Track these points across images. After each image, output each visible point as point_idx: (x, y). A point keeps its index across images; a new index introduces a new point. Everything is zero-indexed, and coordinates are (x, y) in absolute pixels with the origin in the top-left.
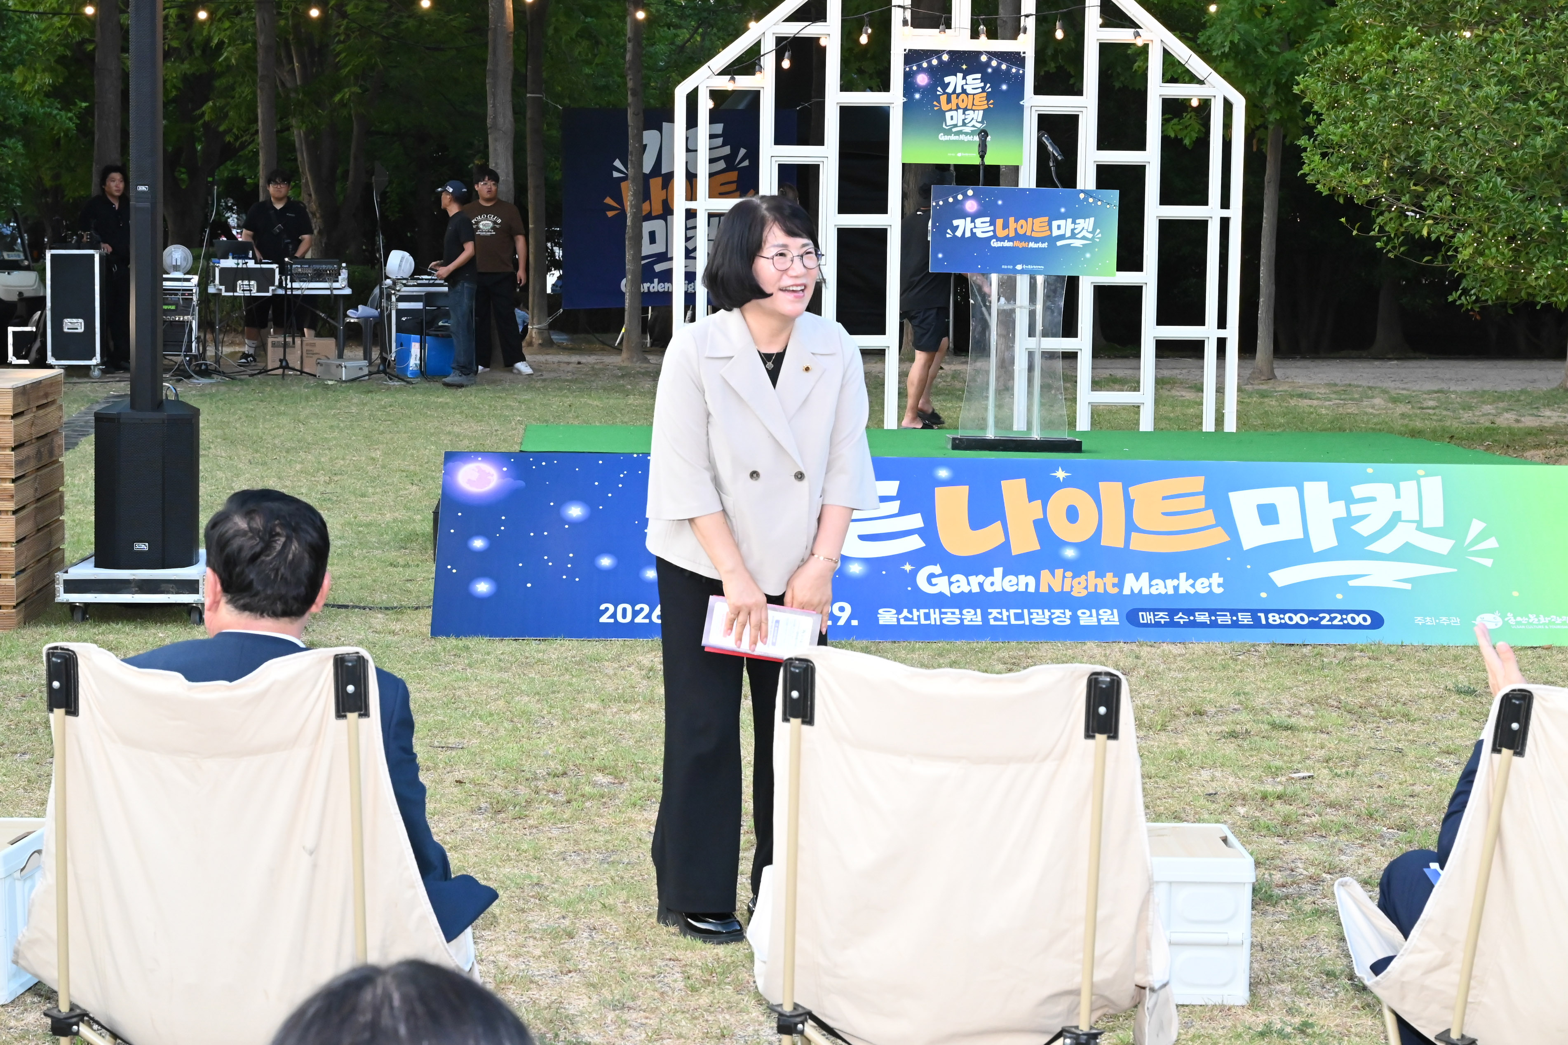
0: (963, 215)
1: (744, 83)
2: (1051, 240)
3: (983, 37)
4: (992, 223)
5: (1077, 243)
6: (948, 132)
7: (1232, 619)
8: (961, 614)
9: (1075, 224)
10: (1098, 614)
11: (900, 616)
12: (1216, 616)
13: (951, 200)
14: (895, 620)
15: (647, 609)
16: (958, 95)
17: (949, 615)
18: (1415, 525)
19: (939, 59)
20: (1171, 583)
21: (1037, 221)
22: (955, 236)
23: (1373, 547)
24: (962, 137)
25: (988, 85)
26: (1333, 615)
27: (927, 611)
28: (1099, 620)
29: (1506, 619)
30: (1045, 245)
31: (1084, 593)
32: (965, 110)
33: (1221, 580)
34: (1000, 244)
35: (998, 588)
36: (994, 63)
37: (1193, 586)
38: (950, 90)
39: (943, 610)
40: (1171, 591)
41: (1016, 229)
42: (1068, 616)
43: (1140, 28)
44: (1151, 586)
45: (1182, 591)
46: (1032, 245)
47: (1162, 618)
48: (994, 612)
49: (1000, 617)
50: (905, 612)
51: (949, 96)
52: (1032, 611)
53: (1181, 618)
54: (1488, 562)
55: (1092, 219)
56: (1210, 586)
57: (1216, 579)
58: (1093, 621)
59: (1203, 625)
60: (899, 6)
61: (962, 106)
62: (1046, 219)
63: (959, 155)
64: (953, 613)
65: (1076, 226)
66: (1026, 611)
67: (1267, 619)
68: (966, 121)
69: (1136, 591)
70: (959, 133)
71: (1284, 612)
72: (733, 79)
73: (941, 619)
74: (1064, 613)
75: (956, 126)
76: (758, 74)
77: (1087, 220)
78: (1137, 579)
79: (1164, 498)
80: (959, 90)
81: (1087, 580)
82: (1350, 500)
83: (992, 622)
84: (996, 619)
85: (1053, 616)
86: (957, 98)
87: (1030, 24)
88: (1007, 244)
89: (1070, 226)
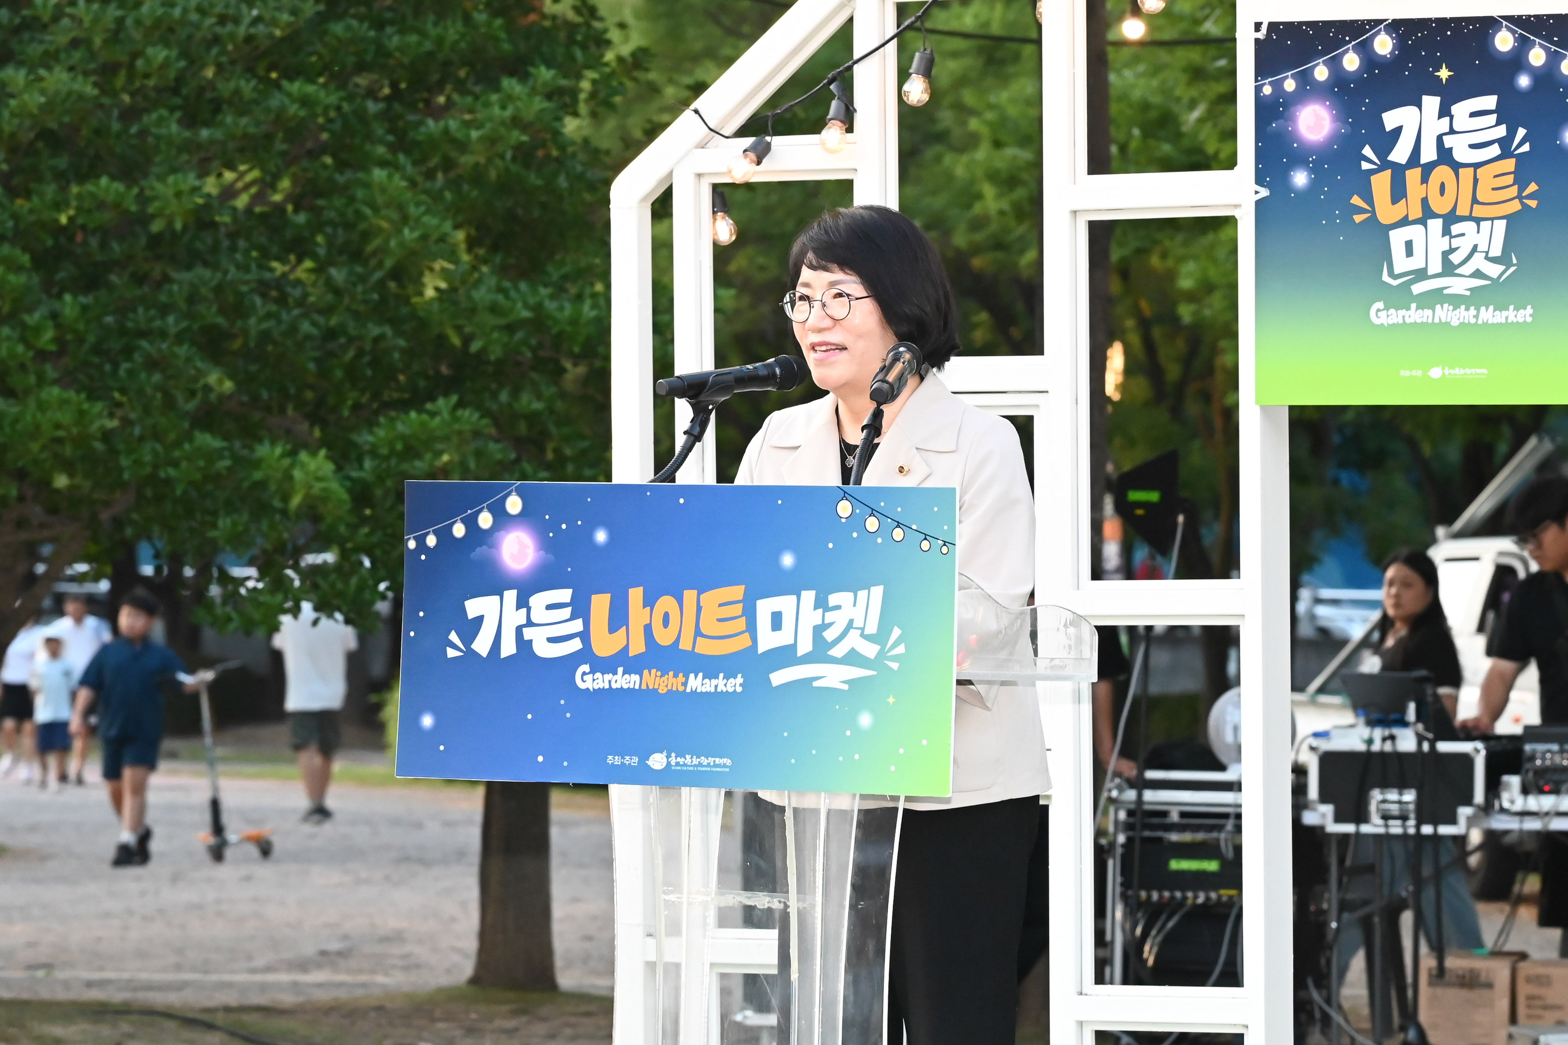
0: (494, 581)
2: (754, 665)
4: (580, 609)
5: (832, 677)
6: (1400, 297)
9: (827, 609)
13: (459, 530)
16: (1428, 169)
19: (1365, 49)
21: (712, 598)
22: (471, 654)
24: (1443, 313)
25: (1521, 132)
30: (735, 684)
32: (1451, 219)
34: (601, 681)
36: (1537, 57)
38: (1400, 154)
41: (648, 629)
46: (696, 683)
51: (1398, 171)
55: (877, 592)
61: (1441, 205)
62: (737, 592)
63: (1435, 373)
65: (830, 617)
68: (1455, 258)
70: (1436, 297)
72: (769, 149)
75: (1421, 274)
76: (833, 132)
77: (862, 594)
80: (1429, 154)
86: (1425, 179)
88: (622, 680)
89: (811, 617)
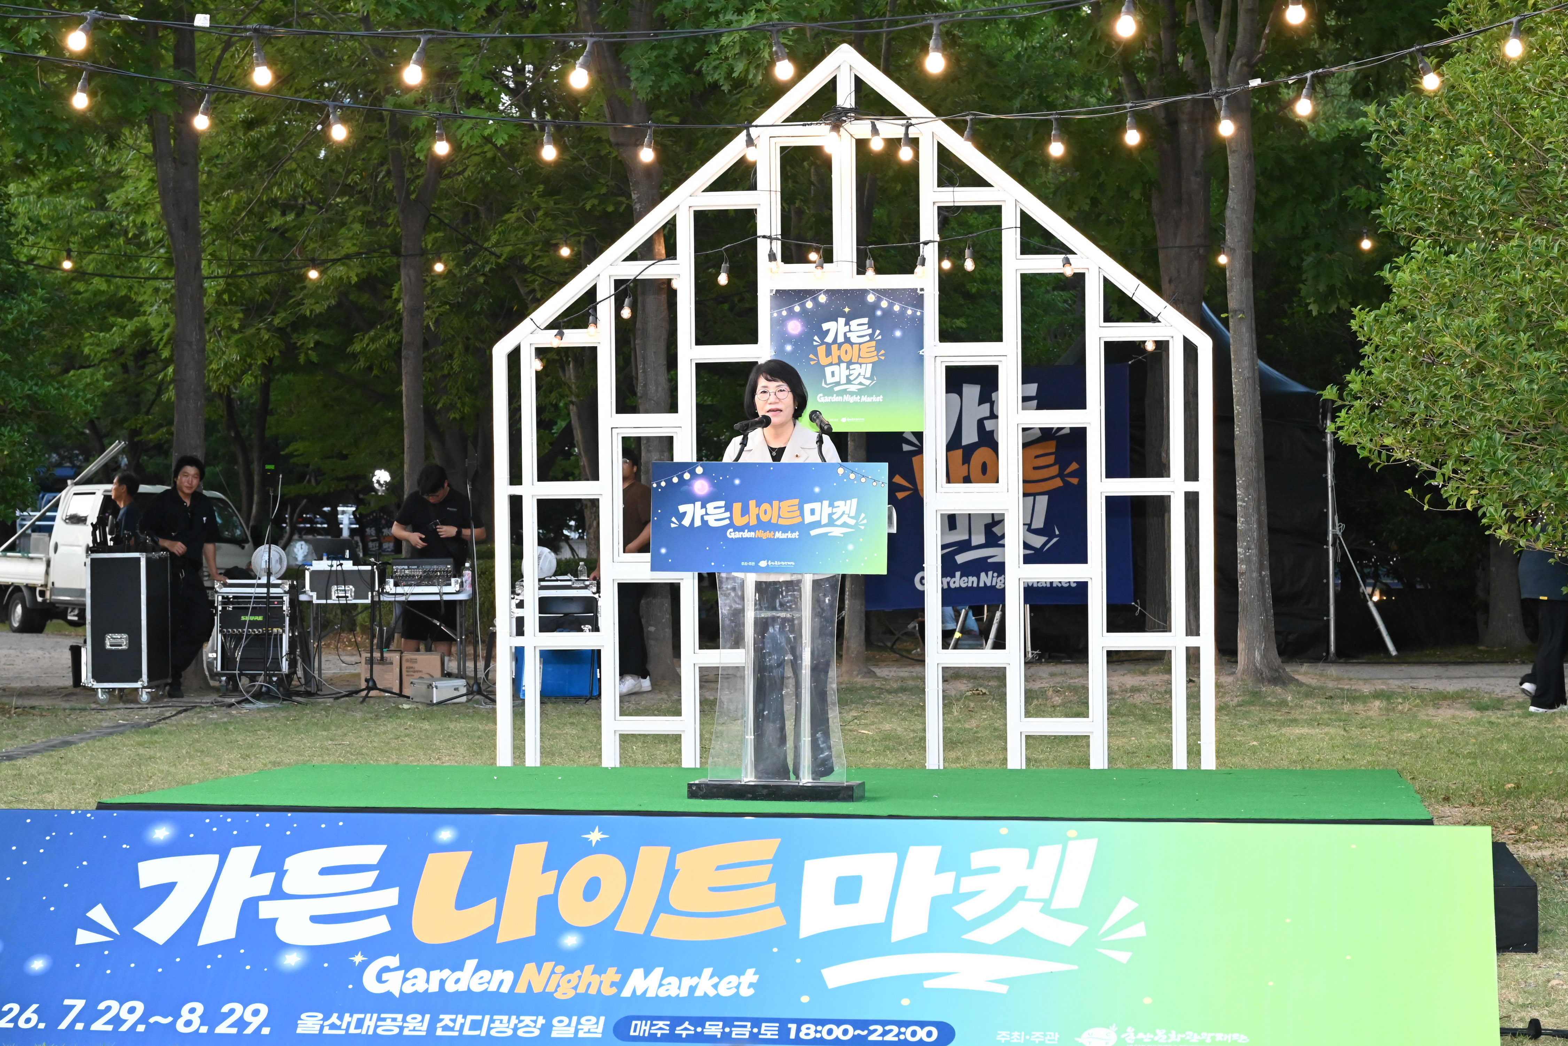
0: (691, 499)
1: (574, 338)
2: (803, 528)
3: (870, 272)
4: (728, 508)
5: (836, 532)
6: (829, 392)
7: (751, 1032)
8: (404, 1020)
9: (834, 507)
10: (578, 1023)
11: (326, 1023)
12: (732, 1026)
13: (675, 480)
14: (318, 1027)
15: (16, 1008)
16: (840, 345)
17: (389, 1021)
18: (1041, 905)
19: (815, 300)
20: (688, 981)
21: (785, 504)
22: (681, 526)
23: (971, 936)
24: (846, 398)
25: (878, 332)
26: (887, 1028)
27: (362, 1016)
28: (577, 1031)
29: (1123, 1036)
30: (796, 535)
31: (571, 994)
32: (849, 363)
33: (755, 979)
34: (738, 535)
35: (462, 987)
36: (884, 304)
37: (715, 986)
38: (829, 339)
39: (383, 1016)
40: (684, 993)
41: (758, 516)
42: (539, 1025)
43: (1073, 253)
44: (661, 985)
45: (699, 993)
46: (779, 535)
47: (660, 1029)
48: (446, 1019)
49: (451, 1024)
50: (334, 1019)
51: (829, 346)
52: (495, 1017)
53: (686, 1029)
54: (1123, 957)
55: (855, 501)
56: (738, 987)
57: (751, 976)
58: (569, 1033)
59: (712, 1039)
60: (764, 237)
61: (846, 358)
62: (796, 501)
63: (844, 420)
64: (394, 1020)
65: (835, 510)
66: (487, 1018)
67: (798, 1030)
68: (851, 378)
69: (639, 993)
70: (844, 392)
71: (822, 1022)
72: (561, 335)
73: (376, 1027)
74: (535, 1022)
75: (838, 384)
76: (591, 328)
77: (848, 502)
78: (646, 975)
79: (719, 868)
80: (841, 339)
81: (580, 977)
82: (964, 869)
83: (439, 1032)
84: (446, 1028)
85: (520, 1025)
86: (839, 349)
87: (930, 252)
88: (746, 534)
89: (827, 510)
